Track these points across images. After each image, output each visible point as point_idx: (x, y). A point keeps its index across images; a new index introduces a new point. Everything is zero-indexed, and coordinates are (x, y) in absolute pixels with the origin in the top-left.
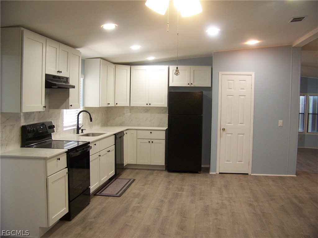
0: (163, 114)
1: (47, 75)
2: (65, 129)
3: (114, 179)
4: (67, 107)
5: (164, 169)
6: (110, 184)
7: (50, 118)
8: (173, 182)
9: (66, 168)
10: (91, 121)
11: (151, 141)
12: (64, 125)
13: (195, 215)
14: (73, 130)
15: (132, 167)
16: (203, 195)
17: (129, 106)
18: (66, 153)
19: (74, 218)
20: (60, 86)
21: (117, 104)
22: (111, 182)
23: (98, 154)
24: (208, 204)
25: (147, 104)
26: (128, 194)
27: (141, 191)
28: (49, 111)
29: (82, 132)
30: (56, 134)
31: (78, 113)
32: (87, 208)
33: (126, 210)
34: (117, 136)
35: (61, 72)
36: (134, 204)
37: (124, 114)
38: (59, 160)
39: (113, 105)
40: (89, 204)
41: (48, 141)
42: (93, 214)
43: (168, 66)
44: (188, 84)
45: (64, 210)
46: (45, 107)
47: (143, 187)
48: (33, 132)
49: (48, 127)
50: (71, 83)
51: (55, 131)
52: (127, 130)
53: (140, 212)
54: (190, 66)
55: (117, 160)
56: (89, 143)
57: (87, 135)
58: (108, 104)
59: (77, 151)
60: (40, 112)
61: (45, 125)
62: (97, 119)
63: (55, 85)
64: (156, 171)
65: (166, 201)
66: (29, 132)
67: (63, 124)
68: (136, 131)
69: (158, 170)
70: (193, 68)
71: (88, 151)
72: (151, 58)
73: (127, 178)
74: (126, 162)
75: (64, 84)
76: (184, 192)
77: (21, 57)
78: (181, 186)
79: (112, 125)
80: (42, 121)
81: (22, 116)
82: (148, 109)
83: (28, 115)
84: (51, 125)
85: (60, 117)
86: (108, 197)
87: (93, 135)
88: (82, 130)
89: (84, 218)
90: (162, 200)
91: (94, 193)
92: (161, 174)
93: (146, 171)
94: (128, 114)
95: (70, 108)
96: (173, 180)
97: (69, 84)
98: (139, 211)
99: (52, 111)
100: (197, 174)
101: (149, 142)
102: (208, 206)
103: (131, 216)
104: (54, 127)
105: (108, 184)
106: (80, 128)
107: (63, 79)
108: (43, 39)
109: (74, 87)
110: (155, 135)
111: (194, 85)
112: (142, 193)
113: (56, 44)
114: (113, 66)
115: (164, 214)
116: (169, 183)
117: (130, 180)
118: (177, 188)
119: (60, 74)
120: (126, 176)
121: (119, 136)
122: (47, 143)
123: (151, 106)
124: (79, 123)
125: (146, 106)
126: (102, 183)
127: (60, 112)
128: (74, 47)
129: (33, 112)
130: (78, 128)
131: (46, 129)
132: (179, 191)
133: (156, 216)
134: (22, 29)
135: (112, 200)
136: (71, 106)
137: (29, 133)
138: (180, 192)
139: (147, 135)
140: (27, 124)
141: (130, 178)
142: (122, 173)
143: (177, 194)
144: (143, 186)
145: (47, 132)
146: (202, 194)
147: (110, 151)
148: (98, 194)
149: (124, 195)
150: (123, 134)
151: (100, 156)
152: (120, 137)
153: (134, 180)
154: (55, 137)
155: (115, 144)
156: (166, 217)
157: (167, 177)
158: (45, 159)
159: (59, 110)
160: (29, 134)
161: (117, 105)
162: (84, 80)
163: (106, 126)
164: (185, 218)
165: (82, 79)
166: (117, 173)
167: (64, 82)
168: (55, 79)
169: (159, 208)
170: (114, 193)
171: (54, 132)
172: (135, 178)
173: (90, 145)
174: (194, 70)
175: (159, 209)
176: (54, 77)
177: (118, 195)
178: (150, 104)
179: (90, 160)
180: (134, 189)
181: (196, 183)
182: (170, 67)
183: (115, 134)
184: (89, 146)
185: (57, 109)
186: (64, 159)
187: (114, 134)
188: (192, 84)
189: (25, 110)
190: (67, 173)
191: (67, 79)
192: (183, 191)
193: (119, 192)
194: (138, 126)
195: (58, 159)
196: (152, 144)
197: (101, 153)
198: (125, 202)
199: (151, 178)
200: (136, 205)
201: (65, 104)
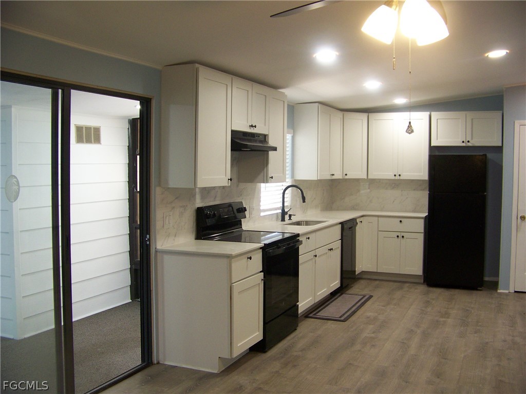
0: (421, 192)
1: (234, 133)
2: (262, 214)
3: (339, 294)
4: (266, 181)
5: (422, 281)
6: (332, 302)
7: (239, 197)
8: (434, 302)
9: (261, 272)
10: (304, 201)
11: (400, 235)
12: (262, 208)
13: (462, 355)
14: (275, 216)
15: (369, 277)
16: (480, 326)
17: (366, 177)
18: (261, 250)
19: (270, 348)
20: (253, 149)
21: (346, 175)
22: (333, 299)
23: (313, 253)
24: (487, 340)
25: (395, 175)
26: (358, 318)
27: (379, 314)
28: (238, 186)
29: (290, 219)
30: (248, 221)
31: (284, 189)
32: (292, 336)
33: (352, 342)
34: (345, 226)
35: (255, 127)
36: (367, 333)
37: (359, 191)
38: (250, 259)
39: (341, 177)
40: (296, 329)
41: (236, 231)
42: (300, 345)
43: (428, 113)
44: (463, 142)
45: (256, 336)
46: (231, 180)
47: (383, 308)
48: (213, 217)
49: (237, 210)
50: (272, 142)
51: (247, 216)
52: (362, 216)
53: (373, 346)
54: (466, 112)
55: (344, 265)
56: (298, 235)
57: (298, 223)
58: (332, 175)
59: (279, 247)
60: (224, 187)
61: (232, 207)
62: (315, 199)
63: (246, 146)
64: (408, 285)
65: (419, 331)
66: (208, 216)
67: (259, 205)
68: (377, 218)
69: (411, 283)
70: (470, 115)
71: (296, 247)
72: (400, 101)
73: (360, 293)
74: (359, 268)
75: (261, 145)
76: (449, 320)
77: (195, 106)
78: (446, 309)
79: (338, 209)
80: (227, 201)
81: (197, 193)
82: (397, 183)
83: (206, 191)
84: (241, 207)
85: (255, 195)
86: (326, 321)
87: (307, 223)
88: (290, 216)
89: (286, 350)
90: (412, 330)
91: (306, 314)
92: (416, 289)
93: (392, 283)
94: (364, 191)
95: (269, 181)
96: (433, 299)
97: (269, 145)
98: (374, 344)
99: (242, 185)
100: (475, 292)
101: (398, 236)
102: (487, 343)
103: (360, 351)
104: (246, 211)
105: (329, 300)
106: (287, 213)
107: (259, 136)
108: (227, 78)
109: (275, 149)
110: (408, 225)
111: (472, 144)
112: (381, 317)
113: (247, 85)
114: (340, 114)
115: (412, 351)
116: (427, 303)
117: (364, 296)
118: (440, 312)
119: (254, 129)
120: (358, 289)
121: (349, 225)
122: (235, 235)
123: (401, 178)
124: (285, 205)
125: (393, 178)
126: (317, 300)
127: (255, 188)
128: (275, 87)
129: (214, 187)
130: (284, 213)
131: (234, 213)
132: (442, 317)
133: (400, 353)
134: (197, 65)
135: (333, 326)
136: (272, 178)
137: (208, 218)
138: (444, 319)
139: (394, 225)
140: (204, 205)
141: (364, 293)
142: (352, 285)
143: (437, 321)
144: (384, 306)
145: (235, 217)
146: (480, 324)
147: (332, 249)
148: (311, 315)
149: (353, 318)
150: (355, 224)
151: (316, 256)
152: (350, 228)
153: (371, 297)
154: (246, 225)
155: (342, 239)
156: (416, 355)
157: (424, 295)
158: (229, 257)
159: (252, 184)
160: (207, 220)
161: (346, 177)
162: (293, 138)
163: (330, 210)
164: (445, 359)
165: (289, 137)
166: (344, 285)
167: (261, 142)
168: (245, 137)
169: (405, 341)
170: (337, 316)
171: (245, 217)
172: (372, 295)
173: (300, 238)
174: (472, 119)
175: (405, 343)
176: (245, 134)
177: (342, 319)
178: (400, 175)
179: (300, 263)
180: (369, 310)
181: (472, 306)
182: (433, 114)
183: (342, 224)
184: (298, 241)
185: (250, 184)
186: (258, 258)
187: (340, 223)
188: (468, 142)
189: (201, 184)
190: (262, 280)
191: (265, 136)
192: (448, 318)
193: (344, 314)
194: (382, 210)
195: (248, 258)
196: (403, 241)
197: (318, 252)
198: (352, 329)
199: (398, 294)
200: (368, 335)
201: (262, 174)
